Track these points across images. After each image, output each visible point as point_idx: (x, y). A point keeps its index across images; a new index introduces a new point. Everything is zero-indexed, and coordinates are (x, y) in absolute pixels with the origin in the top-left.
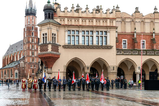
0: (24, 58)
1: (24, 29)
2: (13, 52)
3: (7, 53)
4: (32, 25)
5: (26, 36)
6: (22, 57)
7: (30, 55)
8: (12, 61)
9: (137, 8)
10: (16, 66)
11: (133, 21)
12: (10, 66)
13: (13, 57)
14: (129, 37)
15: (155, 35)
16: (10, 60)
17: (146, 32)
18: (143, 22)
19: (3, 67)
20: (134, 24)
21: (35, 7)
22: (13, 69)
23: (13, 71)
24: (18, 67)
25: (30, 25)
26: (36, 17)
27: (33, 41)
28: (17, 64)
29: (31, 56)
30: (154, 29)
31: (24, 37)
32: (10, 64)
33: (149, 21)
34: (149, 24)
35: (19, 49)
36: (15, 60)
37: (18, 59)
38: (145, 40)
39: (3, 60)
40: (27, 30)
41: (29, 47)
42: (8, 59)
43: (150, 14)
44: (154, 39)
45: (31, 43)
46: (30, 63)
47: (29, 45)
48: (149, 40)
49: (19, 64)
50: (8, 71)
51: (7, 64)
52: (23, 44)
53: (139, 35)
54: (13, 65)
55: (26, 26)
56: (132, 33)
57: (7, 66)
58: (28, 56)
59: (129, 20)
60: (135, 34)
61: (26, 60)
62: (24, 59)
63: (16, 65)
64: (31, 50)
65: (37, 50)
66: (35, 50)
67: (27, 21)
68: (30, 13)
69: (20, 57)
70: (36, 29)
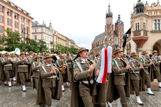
1: (105, 26)
2: (98, 40)
3: (94, 40)
5: (106, 30)
8: (98, 45)
12: (97, 48)
13: (98, 43)
16: (96, 45)
19: (92, 49)
21: (112, 12)
22: (99, 50)
25: (109, 23)
28: (101, 47)
31: (105, 30)
32: (97, 47)
35: (102, 38)
36: (100, 44)
37: (101, 44)
39: (92, 44)
42: (95, 44)
51: (95, 47)
52: (104, 34)
55: (106, 24)
57: (95, 48)
65: (113, 38)
66: (112, 38)
67: (107, 21)
68: (109, 16)
69: (103, 43)
70: (113, 25)
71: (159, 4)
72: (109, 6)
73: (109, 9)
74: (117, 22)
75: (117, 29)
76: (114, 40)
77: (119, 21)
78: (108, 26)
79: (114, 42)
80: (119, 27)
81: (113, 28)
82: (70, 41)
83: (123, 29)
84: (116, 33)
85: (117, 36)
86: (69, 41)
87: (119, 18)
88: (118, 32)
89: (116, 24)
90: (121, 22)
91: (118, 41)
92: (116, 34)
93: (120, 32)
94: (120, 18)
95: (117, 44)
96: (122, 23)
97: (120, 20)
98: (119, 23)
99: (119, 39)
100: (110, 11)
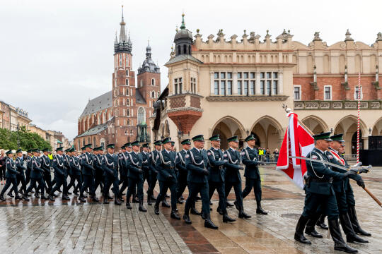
0: (114, 119)
1: (114, 74)
2: (96, 111)
3: (85, 112)
4: (126, 68)
5: (116, 86)
6: (110, 119)
7: (124, 115)
8: (94, 125)
9: (317, 34)
10: (102, 132)
11: (310, 55)
12: (91, 132)
13: (96, 118)
14: (304, 81)
15: (349, 77)
16: (90, 124)
17: (332, 73)
18: (328, 57)
19: (79, 134)
20: (313, 60)
21: (130, 39)
22: (96, 137)
23: (97, 140)
24: (104, 134)
25: (122, 68)
26: (132, 55)
27: (127, 92)
28: (103, 129)
29: (125, 117)
30: (346, 68)
31: (114, 87)
32: (91, 130)
33: (337, 54)
34: (337, 60)
35: (105, 107)
36: (99, 123)
37: (104, 122)
38: (331, 86)
39: (79, 123)
40: (118, 75)
41: (121, 103)
42: (86, 122)
43: (340, 44)
44: (347, 84)
45: (125, 96)
46: (124, 127)
47: (122, 99)
48: (338, 85)
49: (107, 129)
50: (89, 140)
51: (86, 129)
52: (111, 97)
53: (320, 77)
54: (96, 131)
55: (116, 69)
56: (309, 74)
57: (86, 133)
58: (121, 116)
59: (305, 54)
60: (315, 76)
61: (118, 123)
62: (114, 122)
63: (100, 130)
64: (125, 107)
65: (134, 107)
66: (131, 107)
67: (117, 62)
68: (122, 49)
69: (107, 118)
70: (132, 74)
71: (224, 37)
72: (123, 24)
73: (123, 32)
74: (143, 65)
75: (144, 84)
76: (135, 112)
77: (147, 65)
78: (121, 76)
79: (135, 117)
80: (148, 79)
81: (133, 80)
82: (16, 112)
83: (159, 84)
84: (140, 94)
85: (145, 101)
86: (12, 113)
87: (148, 55)
88: (146, 91)
89: (142, 71)
90: (152, 68)
91: (147, 114)
92: (142, 96)
93: (151, 93)
95: (144, 123)
96: (156, 69)
97: (150, 62)
98: (148, 70)
99: (148, 109)
100: (125, 37)
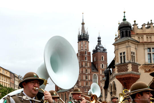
0: (78, 82)
1: (77, 54)
4: (85, 50)
7: (84, 79)
10: (70, 90)
21: (87, 33)
22: (67, 93)
23: (67, 95)
25: (83, 50)
26: (89, 42)
27: (86, 65)
29: (85, 80)
40: (80, 55)
41: (82, 72)
45: (84, 68)
46: (84, 87)
47: (83, 69)
49: (73, 88)
50: (62, 95)
55: (79, 51)
58: (82, 80)
61: (80, 84)
64: (85, 74)
65: (90, 74)
66: (89, 74)
67: (80, 46)
68: (83, 38)
70: (89, 53)
72: (83, 24)
73: (83, 28)
74: (96, 48)
75: (97, 59)
76: (91, 78)
77: (98, 48)
79: (91, 80)
80: (99, 57)
81: (89, 57)
82: (18, 78)
83: (106, 59)
84: (94, 66)
85: (97, 70)
86: (16, 79)
87: (99, 42)
88: (98, 64)
89: (95, 52)
90: (102, 49)
91: (99, 78)
92: (95, 67)
93: (101, 65)
94: (101, 42)
96: (104, 50)
97: (100, 46)
98: (99, 51)
99: (99, 75)
100: (85, 31)
